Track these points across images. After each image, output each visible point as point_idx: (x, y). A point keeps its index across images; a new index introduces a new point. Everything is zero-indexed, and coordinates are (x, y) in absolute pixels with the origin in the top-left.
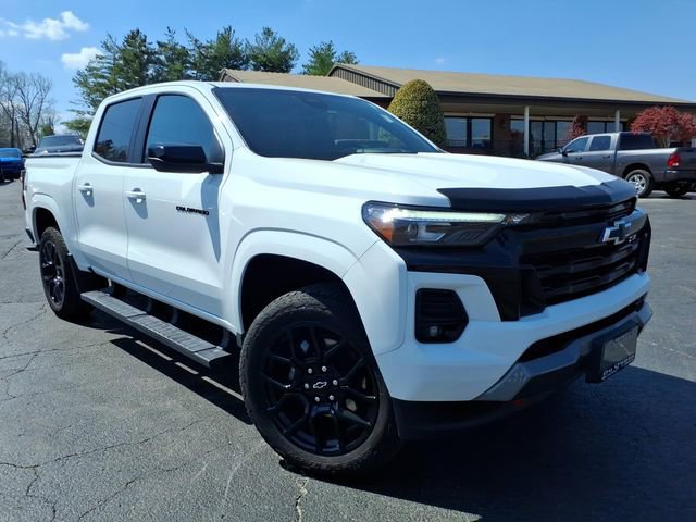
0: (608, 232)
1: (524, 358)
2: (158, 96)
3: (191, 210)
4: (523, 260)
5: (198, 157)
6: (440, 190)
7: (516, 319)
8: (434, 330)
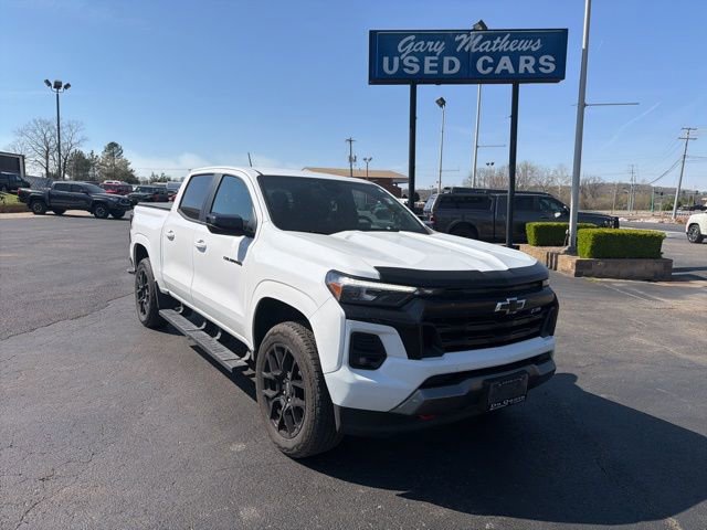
0: (499, 304)
1: (423, 386)
2: (224, 175)
3: (232, 261)
4: (425, 319)
5: (238, 226)
6: (377, 268)
7: (419, 359)
8: (362, 360)
